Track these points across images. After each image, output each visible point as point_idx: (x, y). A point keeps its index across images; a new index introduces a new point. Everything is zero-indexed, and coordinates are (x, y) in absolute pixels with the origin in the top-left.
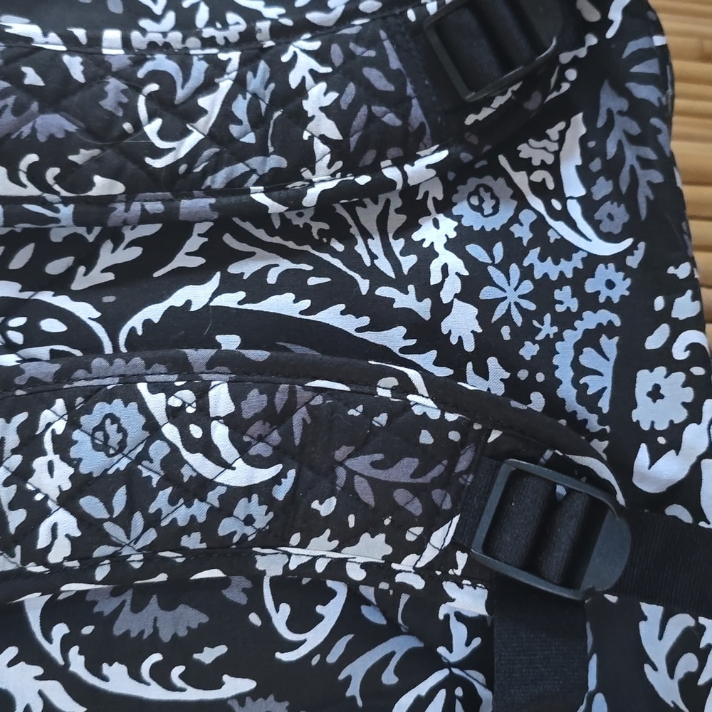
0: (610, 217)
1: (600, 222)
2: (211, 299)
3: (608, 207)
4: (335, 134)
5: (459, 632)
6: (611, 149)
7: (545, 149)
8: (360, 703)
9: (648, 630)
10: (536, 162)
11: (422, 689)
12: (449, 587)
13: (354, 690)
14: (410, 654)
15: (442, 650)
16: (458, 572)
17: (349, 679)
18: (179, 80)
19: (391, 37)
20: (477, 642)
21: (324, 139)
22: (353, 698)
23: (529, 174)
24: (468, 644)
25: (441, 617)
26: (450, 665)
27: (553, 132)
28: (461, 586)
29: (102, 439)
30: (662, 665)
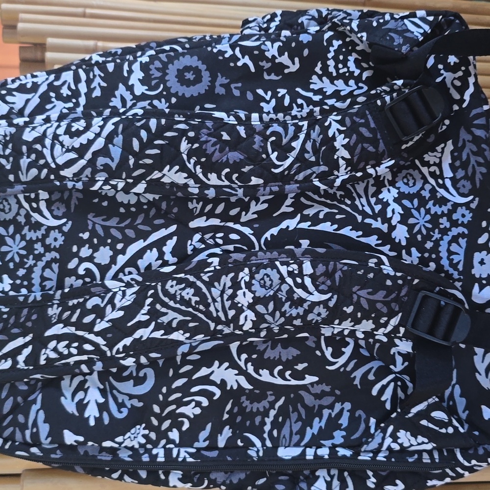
0: (464, 186)
1: (459, 188)
2: (297, 225)
3: (463, 182)
4: (348, 156)
5: (399, 359)
6: (464, 157)
7: (435, 156)
8: (359, 387)
9: (477, 359)
10: (432, 163)
11: (384, 382)
12: (397, 341)
13: (357, 382)
14: (380, 368)
15: (392, 367)
16: (401, 335)
17: (355, 377)
18: (284, 135)
19: (370, 113)
20: (406, 364)
21: (343, 158)
22: (357, 385)
23: (429, 168)
24: (403, 364)
25: (392, 353)
26: (395, 373)
27: (439, 149)
28: (401, 340)
29: (263, 283)
30: (483, 373)
